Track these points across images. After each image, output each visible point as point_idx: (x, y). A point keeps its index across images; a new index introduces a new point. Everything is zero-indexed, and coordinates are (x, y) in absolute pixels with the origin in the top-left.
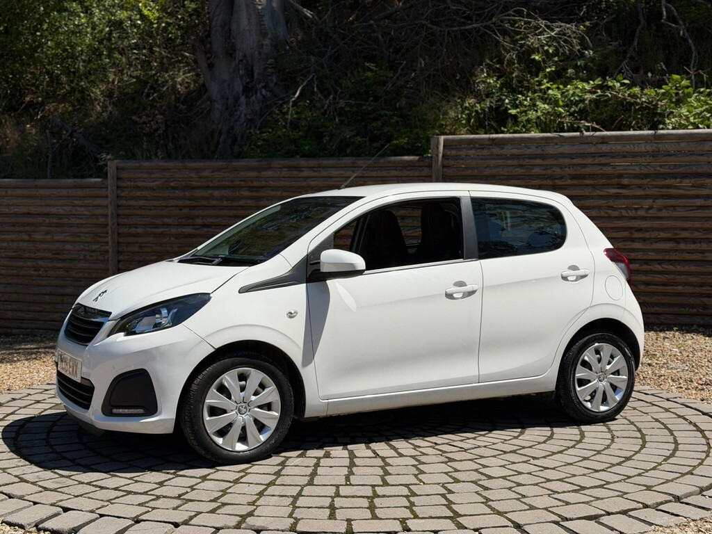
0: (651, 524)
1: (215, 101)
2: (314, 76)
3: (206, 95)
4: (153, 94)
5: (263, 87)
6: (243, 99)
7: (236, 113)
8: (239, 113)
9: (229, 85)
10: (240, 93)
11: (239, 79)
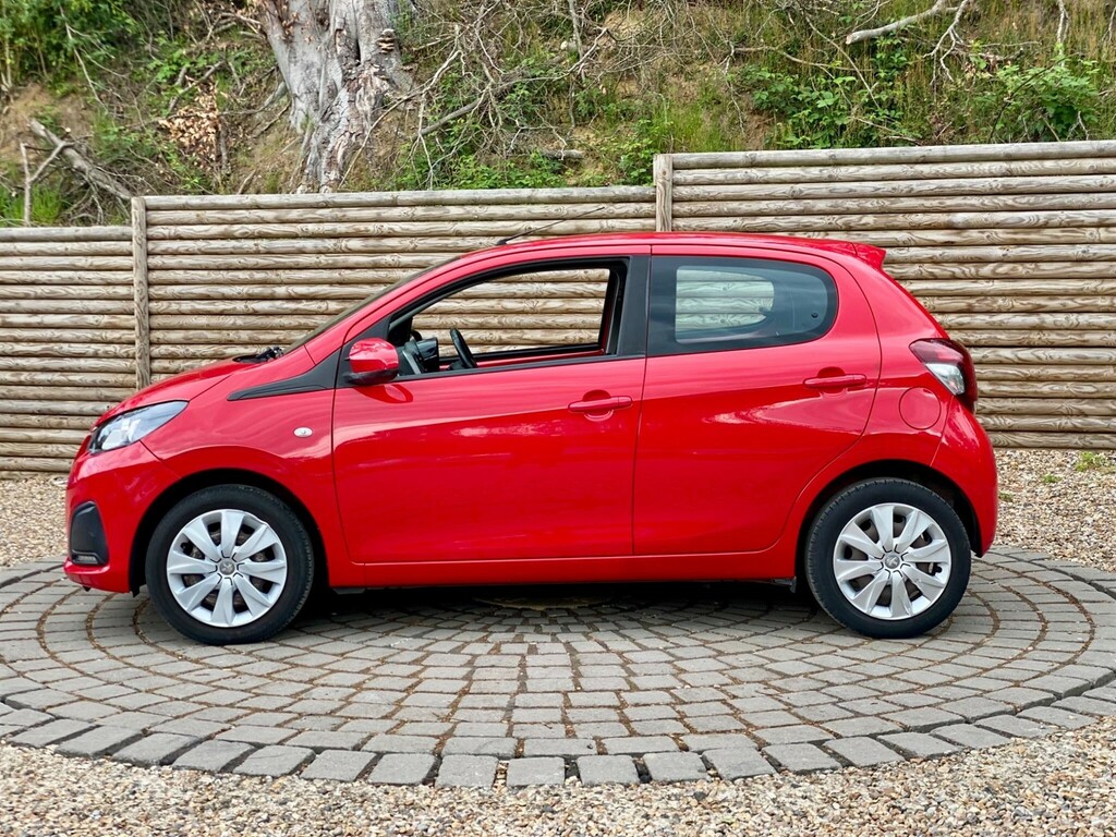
0: (1010, 736)
1: (296, 96)
2: (460, 54)
3: (282, 85)
4: (192, 82)
5: (375, 74)
6: (343, 95)
7: (332, 117)
8: (337, 116)
9: (319, 71)
10: (339, 84)
11: (336, 60)
